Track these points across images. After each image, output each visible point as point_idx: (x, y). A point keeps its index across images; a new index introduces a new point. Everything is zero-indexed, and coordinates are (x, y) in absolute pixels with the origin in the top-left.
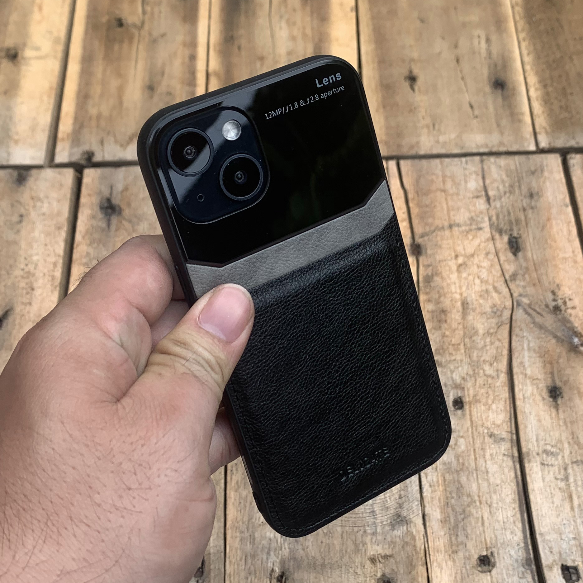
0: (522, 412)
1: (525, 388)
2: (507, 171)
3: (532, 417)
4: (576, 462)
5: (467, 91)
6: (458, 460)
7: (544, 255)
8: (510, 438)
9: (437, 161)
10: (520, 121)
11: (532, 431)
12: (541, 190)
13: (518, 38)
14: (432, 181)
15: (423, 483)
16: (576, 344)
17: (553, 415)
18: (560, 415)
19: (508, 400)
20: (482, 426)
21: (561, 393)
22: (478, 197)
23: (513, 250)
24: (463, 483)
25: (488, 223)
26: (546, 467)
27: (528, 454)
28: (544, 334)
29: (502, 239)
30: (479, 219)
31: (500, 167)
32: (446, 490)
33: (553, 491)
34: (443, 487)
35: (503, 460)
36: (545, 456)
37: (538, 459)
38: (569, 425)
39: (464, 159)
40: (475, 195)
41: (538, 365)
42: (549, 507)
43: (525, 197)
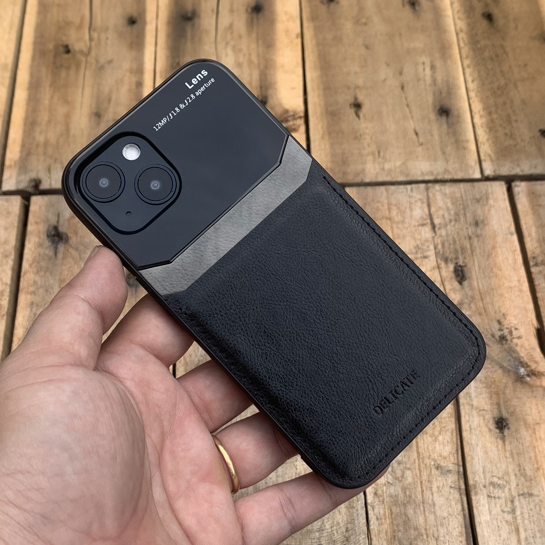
0: (468, 443)
1: (471, 419)
2: (452, 198)
3: (479, 448)
4: (522, 494)
5: (412, 118)
6: (405, 493)
7: (490, 284)
8: (457, 470)
9: (382, 188)
10: (465, 148)
11: (479, 463)
12: (487, 217)
13: (462, 65)
14: (378, 209)
15: (370, 516)
16: (522, 374)
17: (500, 446)
18: (506, 447)
19: (454, 431)
20: (429, 458)
21: (507, 424)
22: (423, 225)
23: (459, 278)
24: (410, 516)
25: (434, 251)
26: (493, 499)
27: (475, 486)
28: (490, 364)
29: (447, 267)
30: (424, 247)
31: (446, 195)
32: (392, 522)
33: (500, 524)
34: (390, 520)
35: (450, 493)
36: (491, 488)
37: (485, 491)
38: (515, 456)
39: (409, 187)
40: (421, 222)
41: (484, 396)
42: (496, 540)
43: (470, 225)
